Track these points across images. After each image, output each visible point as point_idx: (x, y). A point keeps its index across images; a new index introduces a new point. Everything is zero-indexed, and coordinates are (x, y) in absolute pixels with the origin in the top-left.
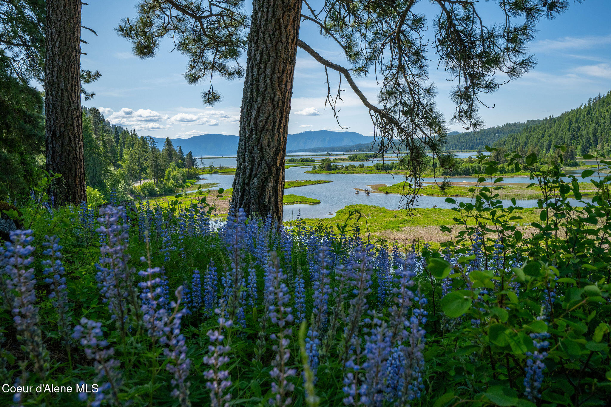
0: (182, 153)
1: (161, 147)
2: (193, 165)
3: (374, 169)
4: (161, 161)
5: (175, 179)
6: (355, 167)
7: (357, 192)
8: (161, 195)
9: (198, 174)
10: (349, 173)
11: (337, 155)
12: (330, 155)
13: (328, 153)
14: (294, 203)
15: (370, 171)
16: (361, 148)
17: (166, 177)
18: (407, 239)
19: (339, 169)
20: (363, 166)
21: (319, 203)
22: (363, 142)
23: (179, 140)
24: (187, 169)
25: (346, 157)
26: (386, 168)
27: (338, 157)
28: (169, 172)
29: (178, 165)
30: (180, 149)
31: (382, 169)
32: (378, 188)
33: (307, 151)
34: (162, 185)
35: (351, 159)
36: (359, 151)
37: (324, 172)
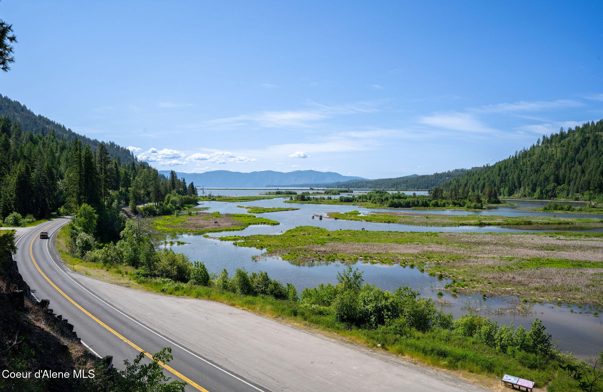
0: (184, 183)
2: (194, 194)
3: (339, 200)
4: (162, 188)
5: (174, 203)
6: (324, 199)
7: (313, 217)
8: (159, 215)
9: (197, 201)
10: (318, 204)
11: (318, 190)
12: (312, 189)
13: (311, 188)
14: (259, 224)
15: (335, 202)
16: (339, 185)
17: (165, 202)
19: (311, 200)
20: (330, 198)
21: (279, 224)
22: (342, 181)
24: (187, 197)
25: (323, 192)
26: (348, 201)
27: (315, 191)
28: (170, 197)
29: (179, 193)
30: (184, 180)
31: (345, 201)
32: (330, 215)
33: (297, 186)
34: (161, 207)
35: (327, 193)
36: (338, 187)
37: (298, 202)
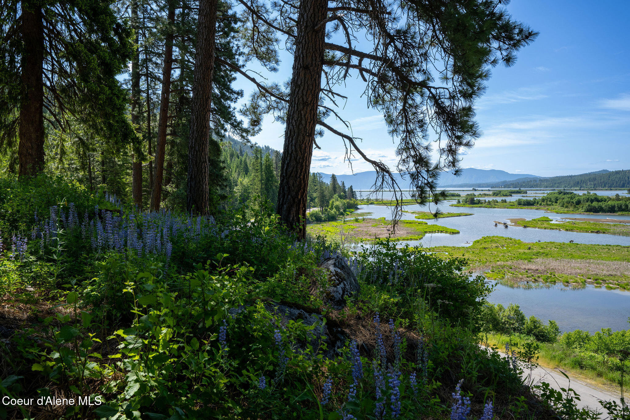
0: (344, 187)
1: (328, 181)
2: (353, 197)
3: (516, 204)
4: (326, 193)
5: (337, 208)
6: (497, 202)
7: (496, 224)
8: (325, 221)
9: (357, 205)
10: (491, 207)
11: (482, 190)
12: (475, 190)
13: (473, 189)
14: (435, 232)
15: (512, 206)
16: (506, 184)
17: (330, 207)
18: (537, 270)
19: (482, 203)
20: (505, 201)
21: (459, 233)
22: (508, 179)
23: (344, 176)
24: (348, 200)
25: (491, 193)
26: (529, 204)
27: (482, 193)
28: (333, 202)
29: (341, 197)
30: (343, 184)
31: (524, 205)
32: (516, 222)
33: (455, 186)
34: (326, 213)
35: (495, 194)
36: (504, 187)
37: (468, 205)
